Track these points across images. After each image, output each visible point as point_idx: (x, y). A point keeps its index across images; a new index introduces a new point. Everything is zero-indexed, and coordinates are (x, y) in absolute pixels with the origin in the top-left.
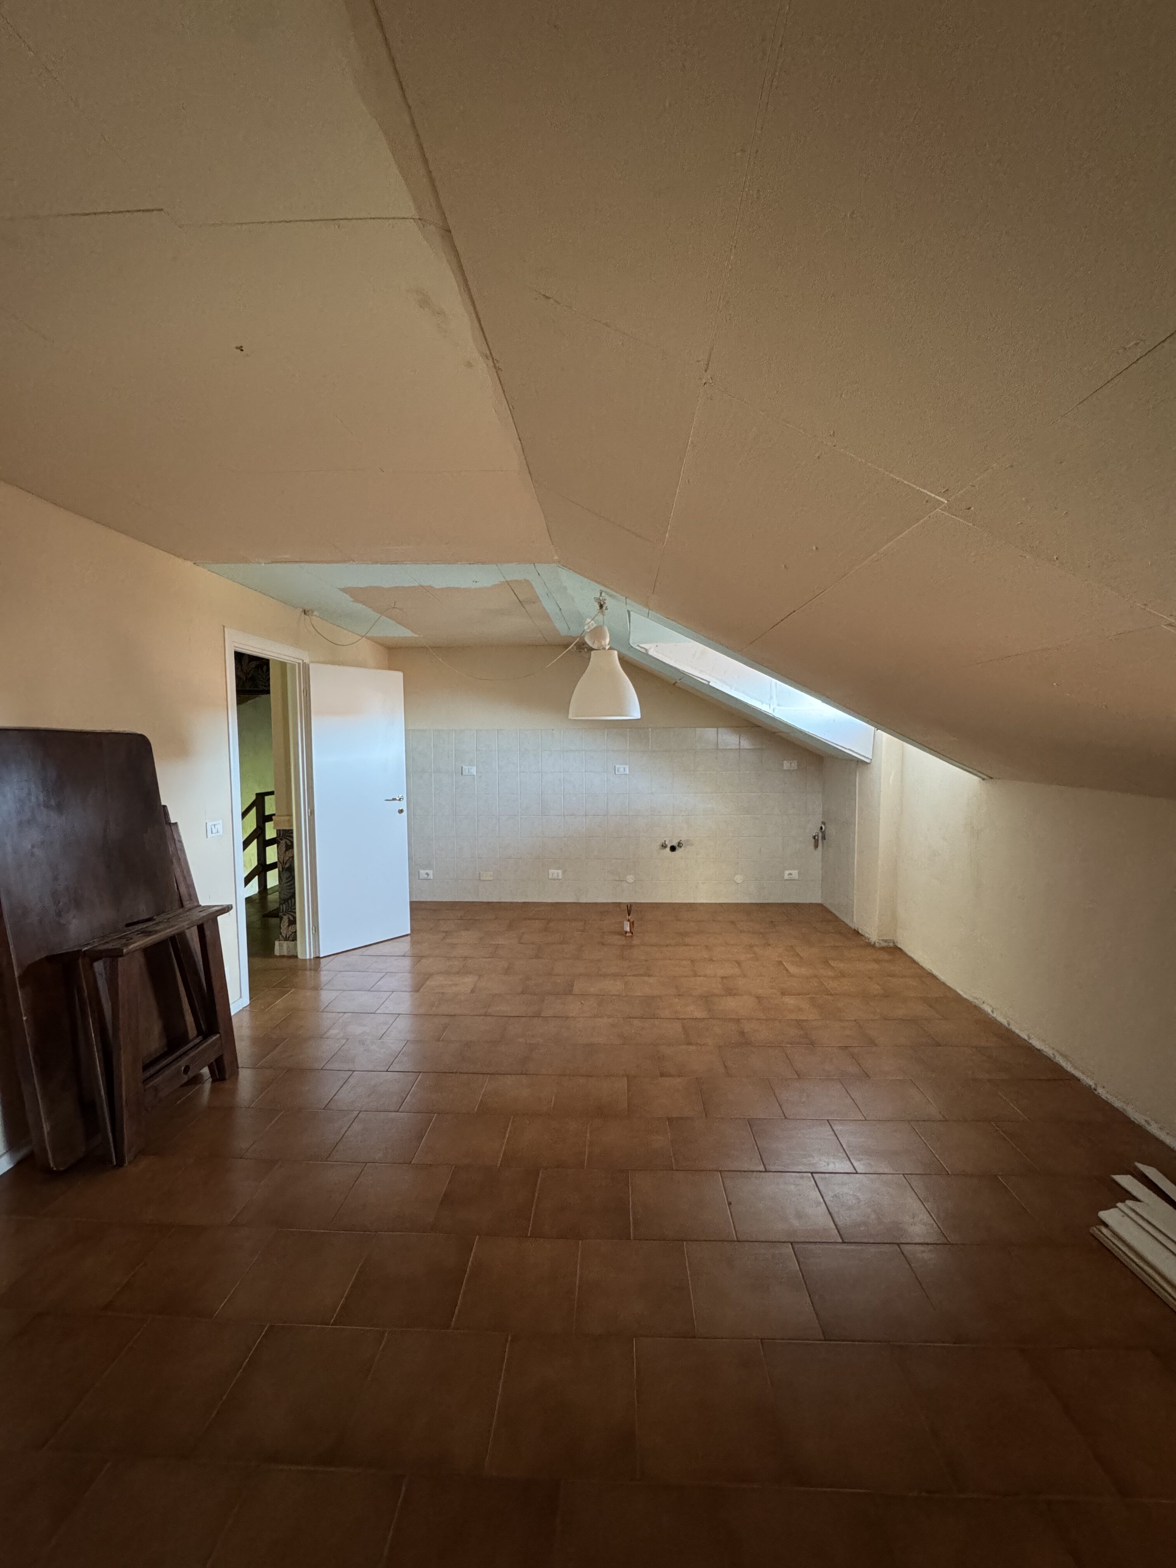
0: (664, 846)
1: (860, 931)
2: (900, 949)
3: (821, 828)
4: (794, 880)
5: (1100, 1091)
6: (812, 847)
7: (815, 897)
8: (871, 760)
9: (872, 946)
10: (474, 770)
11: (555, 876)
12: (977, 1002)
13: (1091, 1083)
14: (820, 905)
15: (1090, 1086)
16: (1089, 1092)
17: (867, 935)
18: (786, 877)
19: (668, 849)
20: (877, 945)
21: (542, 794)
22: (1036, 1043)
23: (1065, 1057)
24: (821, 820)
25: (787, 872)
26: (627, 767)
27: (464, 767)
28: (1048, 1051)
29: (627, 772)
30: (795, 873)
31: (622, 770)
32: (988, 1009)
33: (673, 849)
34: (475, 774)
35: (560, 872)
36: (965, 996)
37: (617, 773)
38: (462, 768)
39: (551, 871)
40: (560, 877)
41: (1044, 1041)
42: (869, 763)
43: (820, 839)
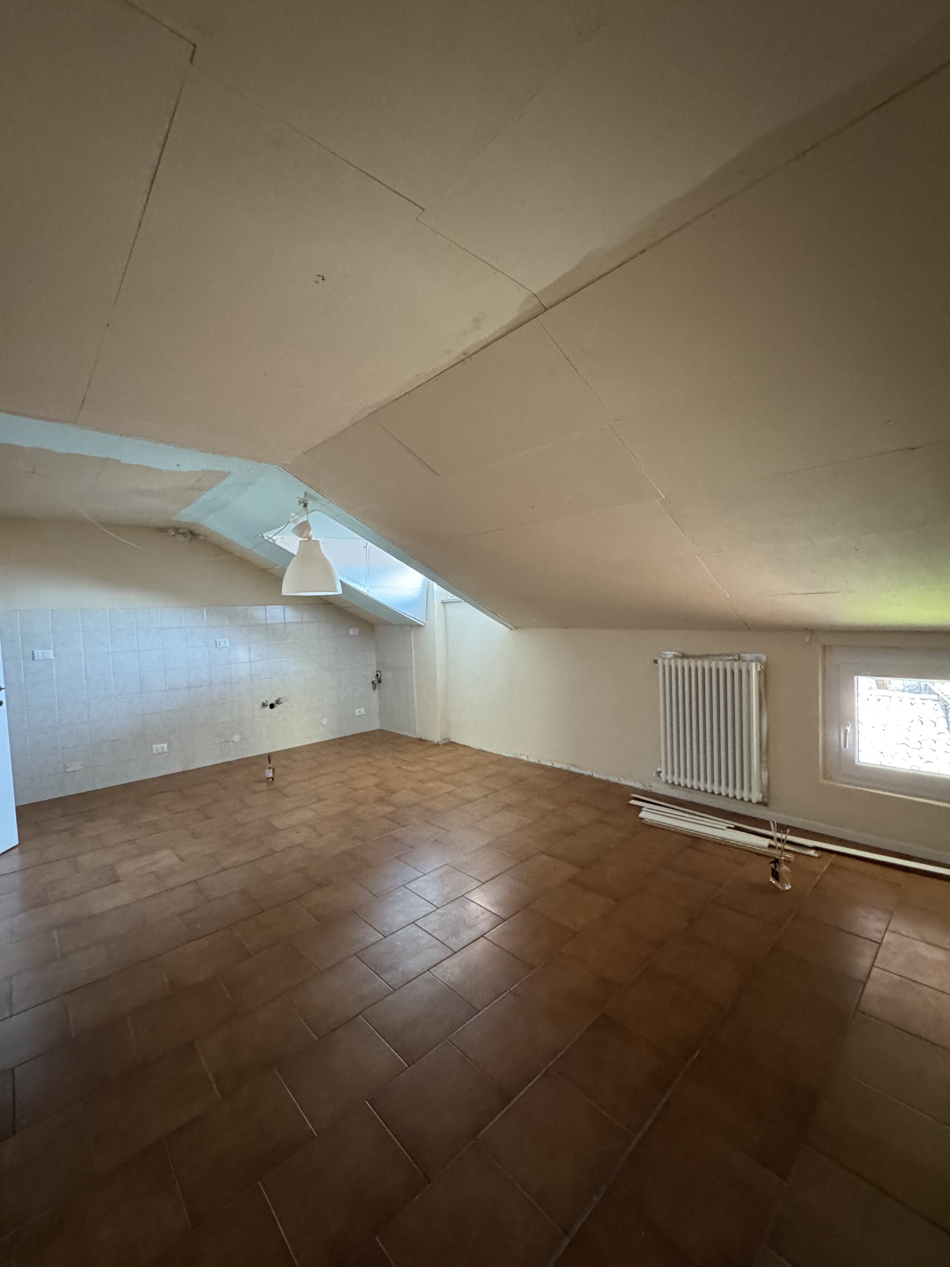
0: (264, 705)
1: (423, 738)
2: (454, 743)
3: (377, 675)
4: (363, 715)
5: (596, 775)
6: (371, 690)
7: (375, 725)
8: (425, 624)
9: (438, 745)
10: (50, 654)
11: (160, 750)
12: (516, 756)
13: (590, 773)
14: (381, 730)
15: (590, 775)
16: (590, 778)
17: (429, 739)
18: (357, 714)
19: (268, 707)
20: (440, 743)
21: (140, 672)
22: (557, 765)
23: (575, 766)
24: (376, 670)
25: (357, 711)
26: (227, 640)
27: (36, 652)
28: (565, 767)
29: (228, 644)
30: (362, 710)
31: (223, 644)
32: (524, 758)
33: (272, 706)
34: (53, 658)
35: (166, 745)
36: (508, 755)
37: (218, 646)
38: (33, 652)
39: (154, 747)
40: (166, 750)
41: (562, 762)
42: (423, 626)
43: (378, 682)
